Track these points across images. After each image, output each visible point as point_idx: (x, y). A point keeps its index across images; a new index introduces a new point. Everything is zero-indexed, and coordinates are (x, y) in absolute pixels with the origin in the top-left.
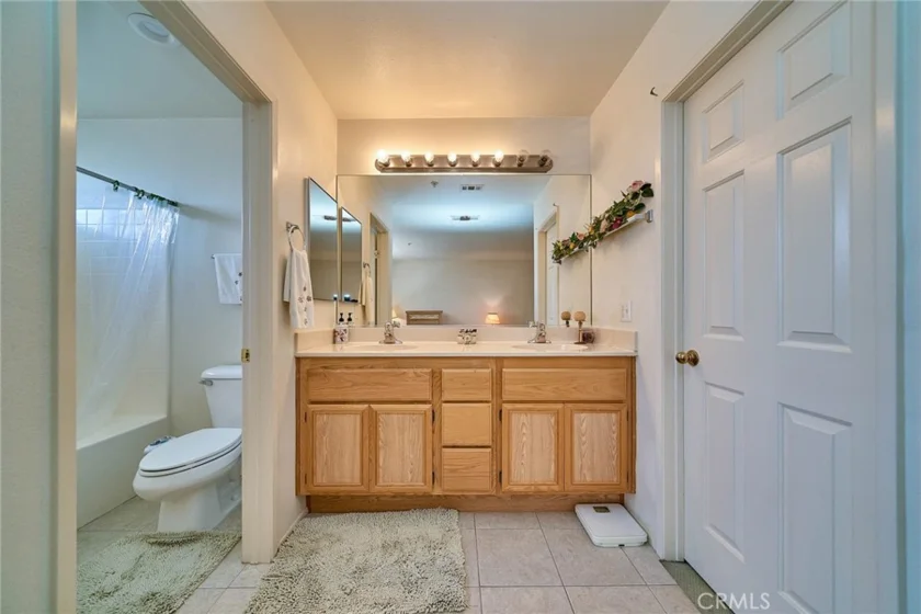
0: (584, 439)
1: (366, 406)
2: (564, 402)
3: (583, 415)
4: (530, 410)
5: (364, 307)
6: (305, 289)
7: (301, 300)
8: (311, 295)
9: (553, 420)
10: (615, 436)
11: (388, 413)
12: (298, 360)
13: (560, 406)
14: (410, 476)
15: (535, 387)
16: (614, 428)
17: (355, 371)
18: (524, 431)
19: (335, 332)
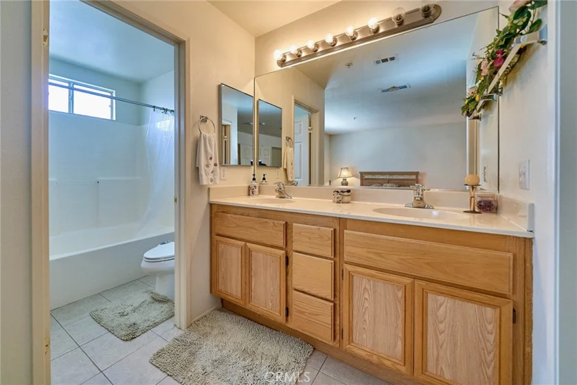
0: (441, 326)
1: (244, 243)
2: (415, 278)
3: (441, 298)
4: (373, 276)
5: (286, 170)
6: (211, 158)
7: (207, 166)
8: (218, 163)
9: (400, 294)
10: (491, 338)
11: (258, 251)
12: (211, 205)
13: (408, 281)
14: (271, 304)
15: (378, 254)
16: (490, 327)
17: (238, 216)
18: (366, 296)
19: (249, 187)
